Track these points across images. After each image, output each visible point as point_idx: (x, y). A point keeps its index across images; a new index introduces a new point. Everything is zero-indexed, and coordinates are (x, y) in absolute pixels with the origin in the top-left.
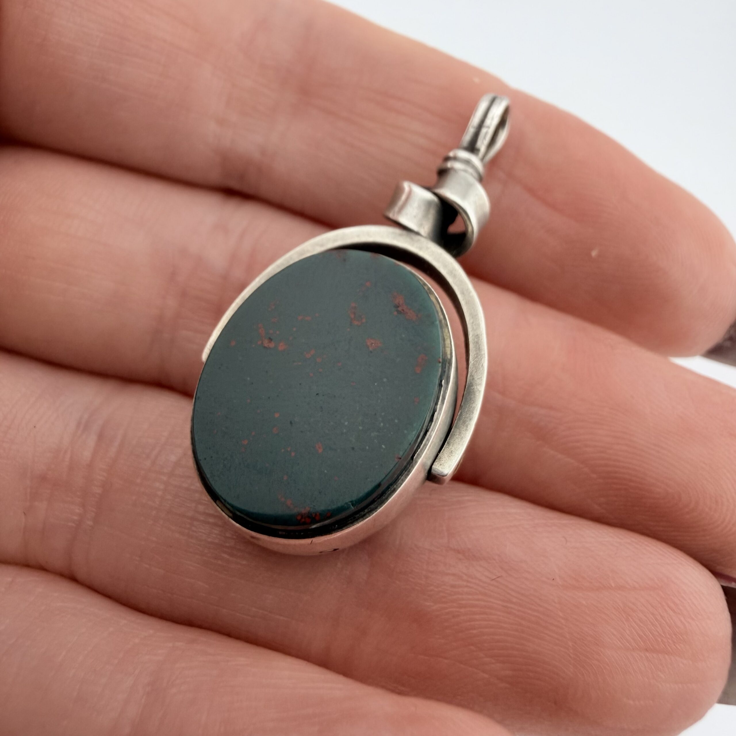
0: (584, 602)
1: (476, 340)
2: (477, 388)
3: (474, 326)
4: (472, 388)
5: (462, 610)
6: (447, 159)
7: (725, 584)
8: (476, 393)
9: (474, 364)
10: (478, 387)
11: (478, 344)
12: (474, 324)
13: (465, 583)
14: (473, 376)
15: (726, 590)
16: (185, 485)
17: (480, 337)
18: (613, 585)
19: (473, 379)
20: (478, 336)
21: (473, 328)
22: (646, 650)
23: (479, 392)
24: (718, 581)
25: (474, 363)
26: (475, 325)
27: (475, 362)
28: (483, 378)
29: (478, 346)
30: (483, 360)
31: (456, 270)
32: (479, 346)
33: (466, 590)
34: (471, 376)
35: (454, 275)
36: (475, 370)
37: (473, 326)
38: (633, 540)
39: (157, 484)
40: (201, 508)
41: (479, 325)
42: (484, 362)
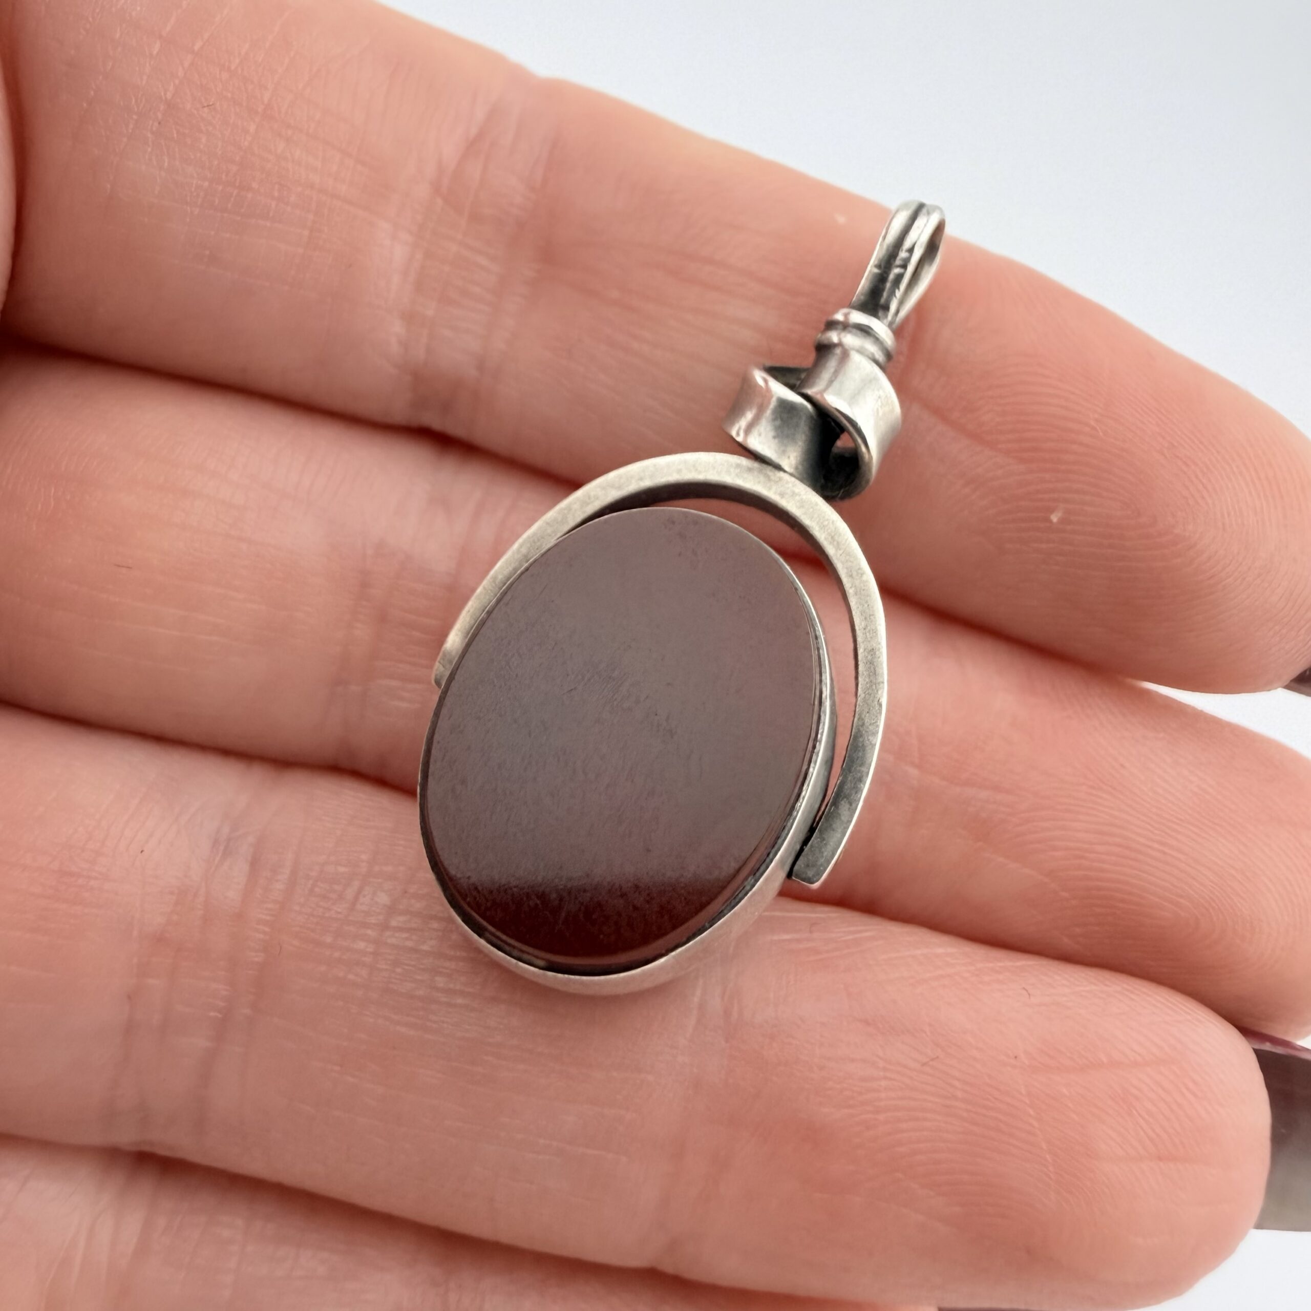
0: (1065, 1091)
1: (869, 657)
2: (869, 740)
3: (868, 634)
4: (861, 740)
5: (881, 1117)
6: (831, 325)
7: (1258, 1046)
8: (867, 748)
9: (865, 700)
10: (870, 738)
11: (873, 665)
12: (867, 630)
13: (882, 1074)
14: (863, 719)
15: (1261, 1056)
16: (409, 944)
17: (877, 653)
18: (1105, 1060)
19: (863, 724)
20: (872, 651)
21: (866, 638)
22: (1160, 1159)
23: (872, 747)
24: (1248, 1041)
25: (865, 698)
26: (869, 631)
27: (867, 696)
28: (878, 723)
29: (872, 669)
30: (880, 692)
31: (840, 535)
32: (874, 669)
33: (884, 1083)
34: (860, 720)
35: (838, 543)
36: (867, 710)
37: (866, 634)
38: (1125, 986)
39: (361, 945)
40: (440, 981)
41: (875, 631)
42: (882, 696)
